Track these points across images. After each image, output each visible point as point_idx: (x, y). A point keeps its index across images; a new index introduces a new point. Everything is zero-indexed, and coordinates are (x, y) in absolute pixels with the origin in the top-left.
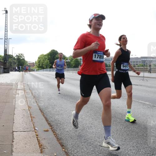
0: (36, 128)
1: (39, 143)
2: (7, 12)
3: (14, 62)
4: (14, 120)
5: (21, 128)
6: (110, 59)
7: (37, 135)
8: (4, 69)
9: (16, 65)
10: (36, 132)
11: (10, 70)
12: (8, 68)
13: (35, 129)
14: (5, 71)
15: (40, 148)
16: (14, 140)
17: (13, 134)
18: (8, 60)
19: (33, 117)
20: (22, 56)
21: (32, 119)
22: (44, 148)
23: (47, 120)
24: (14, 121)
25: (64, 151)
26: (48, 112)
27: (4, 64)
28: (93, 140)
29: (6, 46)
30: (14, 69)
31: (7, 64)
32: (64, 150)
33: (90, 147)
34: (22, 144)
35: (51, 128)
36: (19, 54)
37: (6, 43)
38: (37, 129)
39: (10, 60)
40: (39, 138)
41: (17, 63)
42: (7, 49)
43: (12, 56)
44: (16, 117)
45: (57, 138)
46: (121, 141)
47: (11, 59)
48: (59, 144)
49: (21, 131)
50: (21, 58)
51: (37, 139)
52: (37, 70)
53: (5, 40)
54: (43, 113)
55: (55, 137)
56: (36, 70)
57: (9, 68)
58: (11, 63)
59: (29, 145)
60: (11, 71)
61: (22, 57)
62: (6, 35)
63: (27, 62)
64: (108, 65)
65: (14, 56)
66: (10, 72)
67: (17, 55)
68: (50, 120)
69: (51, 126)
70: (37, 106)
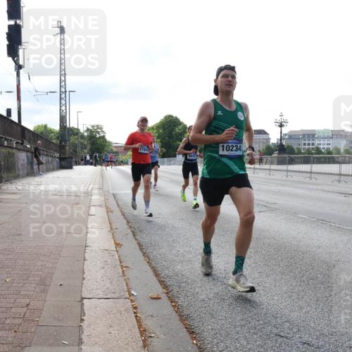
0: (133, 292)
1: (140, 326)
2: (62, 30)
3: (82, 143)
4: (84, 273)
5: (99, 292)
6: (301, 137)
7: (136, 308)
8: (61, 159)
9: (86, 151)
10: (132, 301)
11: (74, 163)
12: (69, 158)
13: (131, 295)
14: (63, 163)
15: (142, 336)
16: (84, 318)
17: (83, 304)
18: (69, 140)
19: (126, 267)
20: (99, 130)
21: (123, 271)
22: (151, 337)
23: (157, 275)
24: (85, 276)
25: (197, 344)
26: (159, 257)
27: (61, 148)
28: (261, 322)
29: (63, 108)
30: (82, 160)
31: (67, 148)
32: (195, 342)
33: (255, 336)
34: (101, 326)
35: (167, 293)
36: (93, 126)
37: (63, 102)
38: (135, 294)
39: (72, 139)
40: (138, 315)
41: (88, 147)
42: (65, 116)
43: (78, 130)
44: (88, 266)
45: (181, 316)
46: (327, 325)
47: (76, 137)
48: (184, 330)
49: (98, 296)
50: (98, 136)
51: (136, 316)
53: (61, 95)
54: (148, 258)
55: (175, 313)
57: (71, 158)
58: (75, 146)
59: (118, 330)
60: (76, 165)
61: (98, 132)
62: (62, 83)
63: (110, 143)
64: (296, 151)
65: (82, 131)
66: (75, 167)
67: (88, 129)
68: (163, 274)
69: (167, 287)
70: (135, 242)
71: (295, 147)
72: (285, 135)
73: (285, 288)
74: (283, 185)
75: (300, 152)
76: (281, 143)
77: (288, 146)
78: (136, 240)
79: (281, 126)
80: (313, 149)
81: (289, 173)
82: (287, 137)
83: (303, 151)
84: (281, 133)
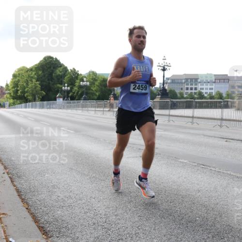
0: (11, 239)
6: (183, 81)
13: (9, 241)
19: (4, 214)
23: (36, 220)
26: (38, 203)
35: (46, 239)
38: (13, 241)
52: (10, 105)
54: (27, 204)
56: (7, 104)
64: (179, 95)
68: (43, 220)
69: (46, 233)
70: (13, 188)
71: (178, 91)
72: (168, 79)
73: (164, 231)
74: (165, 130)
75: (182, 97)
76: (164, 87)
77: (171, 91)
78: (14, 186)
79: (164, 70)
80: (195, 93)
81: (171, 118)
82: (169, 81)
83: (185, 96)
84: (164, 77)
